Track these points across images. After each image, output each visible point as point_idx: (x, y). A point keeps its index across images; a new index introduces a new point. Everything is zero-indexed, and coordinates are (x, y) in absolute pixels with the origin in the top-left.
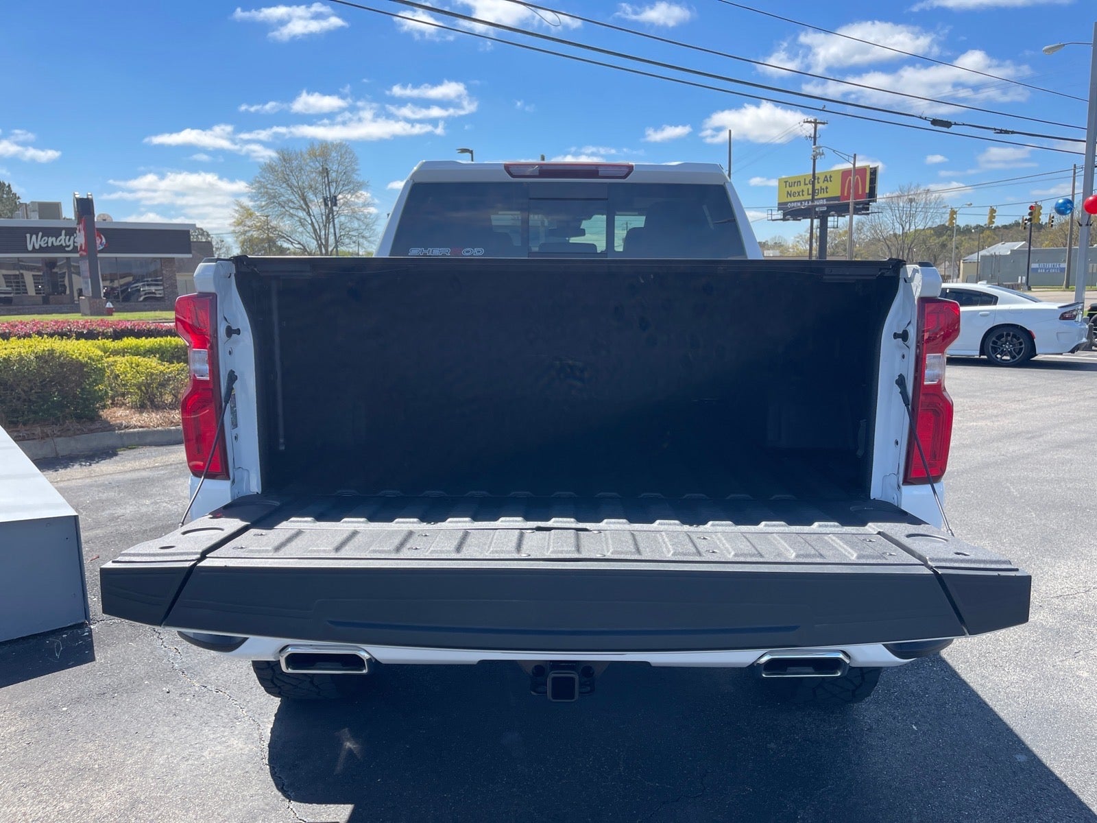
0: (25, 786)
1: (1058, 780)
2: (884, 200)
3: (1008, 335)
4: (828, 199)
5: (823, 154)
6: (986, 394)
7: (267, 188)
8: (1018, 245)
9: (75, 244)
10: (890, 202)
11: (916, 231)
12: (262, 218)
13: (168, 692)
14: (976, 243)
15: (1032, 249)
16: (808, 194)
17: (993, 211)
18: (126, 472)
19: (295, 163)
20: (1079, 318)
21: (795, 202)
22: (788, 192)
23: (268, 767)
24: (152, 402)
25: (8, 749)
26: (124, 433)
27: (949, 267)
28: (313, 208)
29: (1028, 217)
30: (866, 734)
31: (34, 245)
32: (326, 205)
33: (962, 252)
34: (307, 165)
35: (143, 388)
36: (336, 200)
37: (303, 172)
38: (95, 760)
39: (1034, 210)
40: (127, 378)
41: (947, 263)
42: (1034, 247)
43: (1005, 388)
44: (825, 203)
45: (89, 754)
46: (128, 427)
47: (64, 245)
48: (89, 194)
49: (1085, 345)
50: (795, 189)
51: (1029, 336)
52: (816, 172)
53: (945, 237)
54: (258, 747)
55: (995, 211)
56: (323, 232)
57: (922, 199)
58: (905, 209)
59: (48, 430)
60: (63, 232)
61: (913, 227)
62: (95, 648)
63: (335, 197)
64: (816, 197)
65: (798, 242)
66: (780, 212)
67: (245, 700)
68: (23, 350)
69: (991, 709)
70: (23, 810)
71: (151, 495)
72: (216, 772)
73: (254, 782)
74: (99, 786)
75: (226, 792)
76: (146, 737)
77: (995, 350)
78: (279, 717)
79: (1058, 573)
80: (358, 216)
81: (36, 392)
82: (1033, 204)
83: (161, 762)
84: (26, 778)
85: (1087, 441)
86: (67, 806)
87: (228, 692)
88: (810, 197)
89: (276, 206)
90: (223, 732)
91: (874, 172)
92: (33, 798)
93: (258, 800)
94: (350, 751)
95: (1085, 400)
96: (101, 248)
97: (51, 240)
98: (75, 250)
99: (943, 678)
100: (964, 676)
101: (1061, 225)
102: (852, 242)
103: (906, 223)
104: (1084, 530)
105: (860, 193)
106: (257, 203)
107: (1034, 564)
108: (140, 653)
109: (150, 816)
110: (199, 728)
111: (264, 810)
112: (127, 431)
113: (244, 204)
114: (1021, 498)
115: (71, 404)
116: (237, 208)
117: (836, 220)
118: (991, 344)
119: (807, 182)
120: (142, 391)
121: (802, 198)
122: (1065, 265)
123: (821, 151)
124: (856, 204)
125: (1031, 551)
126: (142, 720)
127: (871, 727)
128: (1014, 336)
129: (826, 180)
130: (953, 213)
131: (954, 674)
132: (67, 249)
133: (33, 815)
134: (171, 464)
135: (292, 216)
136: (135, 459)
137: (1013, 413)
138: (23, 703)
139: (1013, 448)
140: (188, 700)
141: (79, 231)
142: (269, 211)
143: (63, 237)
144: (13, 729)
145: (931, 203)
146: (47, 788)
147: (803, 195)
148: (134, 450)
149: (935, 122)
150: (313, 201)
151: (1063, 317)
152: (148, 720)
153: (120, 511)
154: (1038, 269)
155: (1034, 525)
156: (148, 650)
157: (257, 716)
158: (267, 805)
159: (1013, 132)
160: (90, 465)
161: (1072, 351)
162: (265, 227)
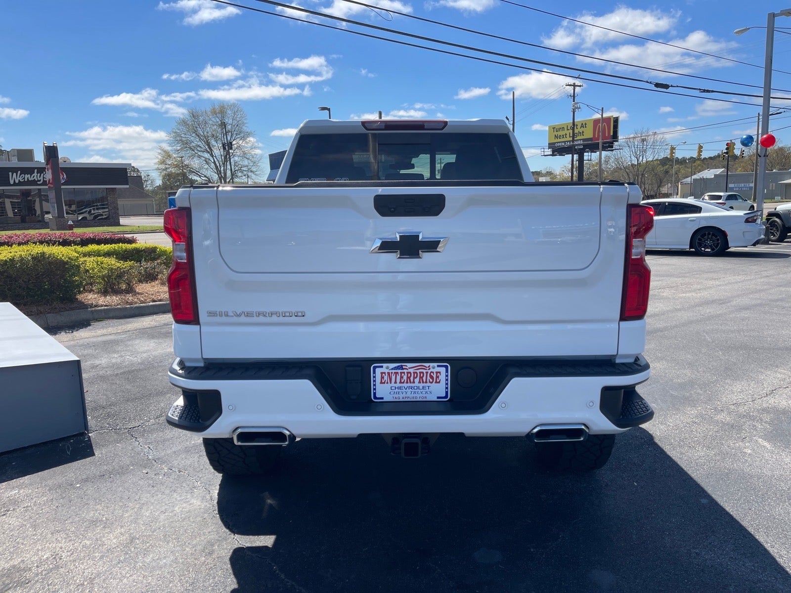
0: (58, 531)
1: (728, 514)
2: (624, 140)
3: (709, 234)
4: (584, 140)
5: (580, 108)
6: (693, 275)
7: (181, 137)
8: (719, 171)
9: (45, 179)
10: (629, 141)
11: (647, 162)
12: (178, 158)
13: (147, 473)
14: (690, 170)
15: (729, 173)
16: (570, 137)
17: (700, 147)
18: (98, 336)
19: (201, 119)
20: (759, 221)
21: (561, 143)
22: (555, 135)
23: (218, 515)
24: (112, 289)
25: (44, 510)
26: (95, 311)
27: (670, 187)
28: (215, 151)
29: (726, 151)
30: (604, 488)
31: (14, 180)
32: (224, 148)
33: (679, 176)
34: (210, 119)
35: (106, 279)
36: (232, 145)
37: (207, 125)
38: (103, 515)
39: (730, 146)
40: (94, 272)
41: (669, 185)
42: (731, 172)
43: (706, 271)
44: (582, 143)
45: (98, 512)
46: (97, 306)
47: (36, 180)
48: (54, 143)
49: (762, 241)
50: (561, 133)
51: (724, 234)
52: (575, 121)
53: (668, 166)
54: (210, 504)
55: (702, 147)
56: (222, 168)
57: (651, 139)
58: (639, 146)
59: (41, 309)
60: (36, 170)
61: (645, 159)
62: (94, 448)
63: (231, 143)
64: (575, 139)
65: (563, 171)
66: (550, 150)
67: (198, 477)
68: (23, 253)
69: (686, 472)
70: (60, 545)
71: (118, 352)
72: (184, 519)
73: (210, 524)
74: (107, 530)
75: (192, 530)
76: (135, 500)
77: (700, 245)
78: (222, 486)
79: (735, 389)
80: (248, 157)
81: (32, 283)
82: (729, 142)
83: (147, 515)
84: (59, 527)
85: (760, 305)
86: (88, 543)
87: (186, 472)
88: (571, 139)
89: (187, 150)
90: (187, 496)
91: (616, 120)
92: (65, 538)
93: (214, 534)
94: (271, 505)
95: (761, 278)
96: (63, 182)
97: (27, 176)
98: (44, 183)
99: (655, 454)
100: (669, 453)
101: (750, 156)
102: (601, 170)
103: (640, 156)
104: (754, 363)
105: (607, 135)
106: (174, 147)
107: (719, 384)
108: (125, 450)
109: (143, 547)
110: (169, 494)
111: (218, 540)
112: (96, 308)
113: (165, 149)
114: (713, 342)
115: (57, 291)
116: (160, 151)
117: (590, 155)
118: (697, 241)
119: (569, 128)
120: (105, 281)
121: (566, 140)
122: (752, 185)
123: (578, 106)
124: (604, 143)
125: (717, 376)
126: (131, 490)
127: (607, 484)
128: (713, 235)
129: (582, 126)
130: (673, 149)
131: (662, 452)
132: (38, 183)
133: (66, 548)
134: (129, 331)
135: (199, 157)
136: (103, 328)
137: (711, 287)
138: (50, 483)
139: (709, 310)
140: (161, 477)
141: (48, 170)
142: (182, 154)
143: (35, 174)
144: (45, 498)
145: (657, 142)
146: (73, 532)
147: (566, 137)
148: (102, 322)
149: (657, 85)
150: (215, 146)
151: (747, 221)
152: (135, 490)
153: (97, 362)
154: (733, 187)
155: (720, 359)
156: (130, 448)
157: (207, 486)
158: (220, 537)
159: (713, 91)
160: (72, 332)
161: (754, 245)
162: (181, 165)
